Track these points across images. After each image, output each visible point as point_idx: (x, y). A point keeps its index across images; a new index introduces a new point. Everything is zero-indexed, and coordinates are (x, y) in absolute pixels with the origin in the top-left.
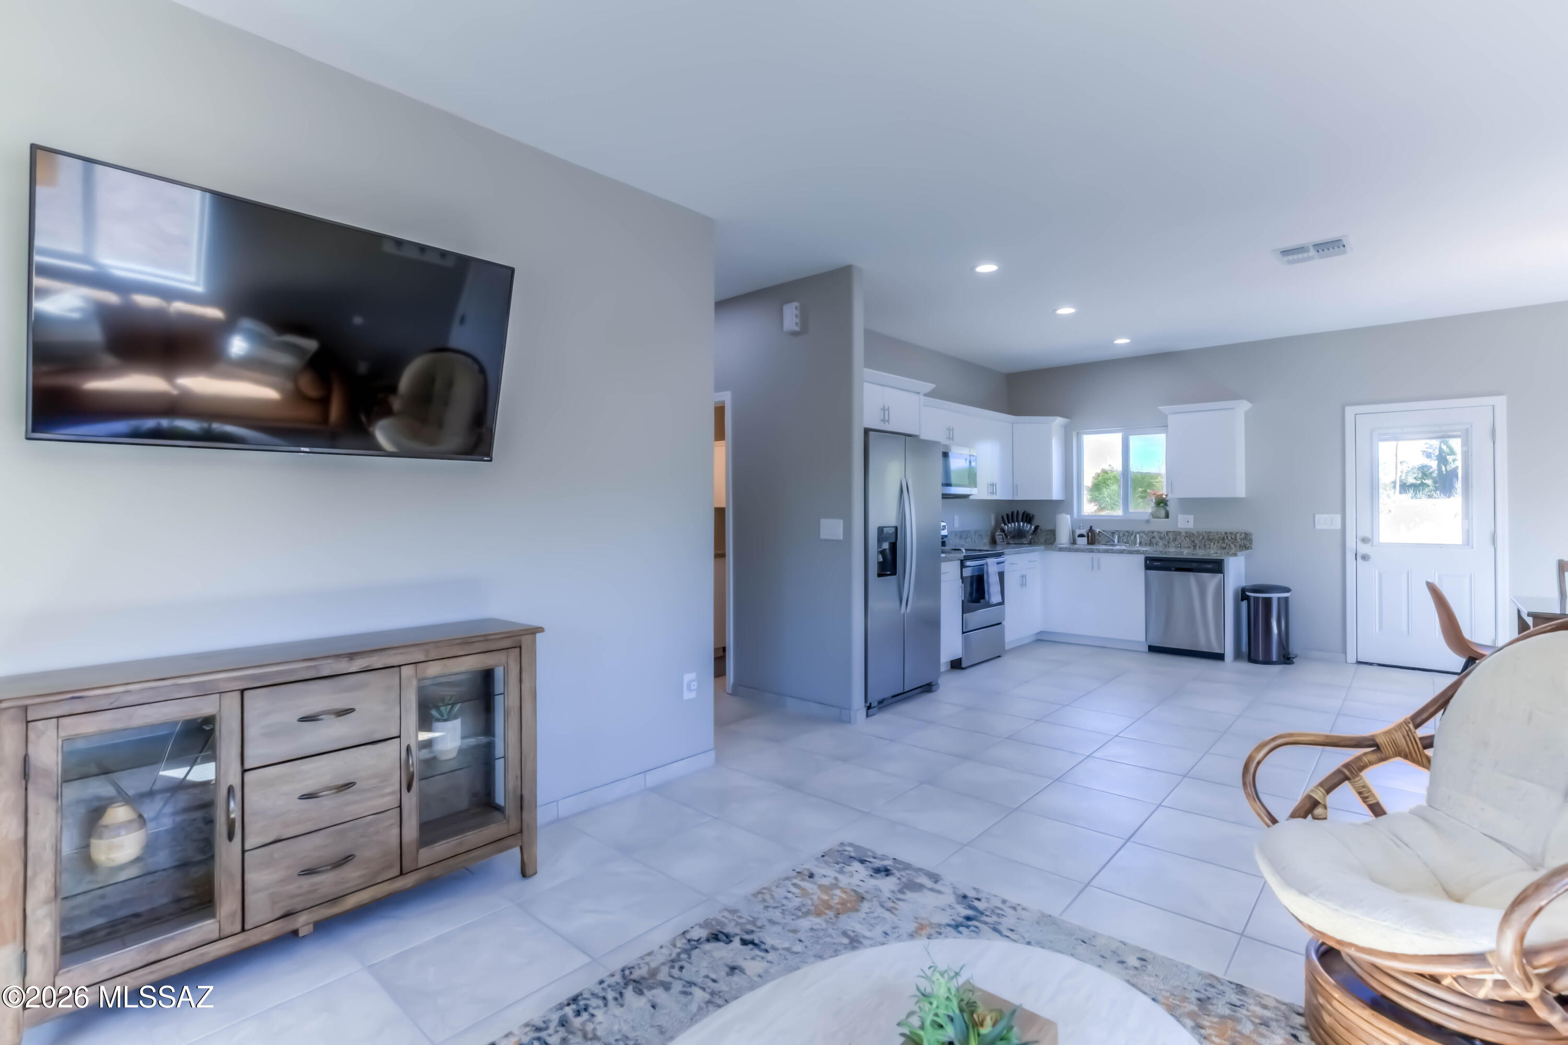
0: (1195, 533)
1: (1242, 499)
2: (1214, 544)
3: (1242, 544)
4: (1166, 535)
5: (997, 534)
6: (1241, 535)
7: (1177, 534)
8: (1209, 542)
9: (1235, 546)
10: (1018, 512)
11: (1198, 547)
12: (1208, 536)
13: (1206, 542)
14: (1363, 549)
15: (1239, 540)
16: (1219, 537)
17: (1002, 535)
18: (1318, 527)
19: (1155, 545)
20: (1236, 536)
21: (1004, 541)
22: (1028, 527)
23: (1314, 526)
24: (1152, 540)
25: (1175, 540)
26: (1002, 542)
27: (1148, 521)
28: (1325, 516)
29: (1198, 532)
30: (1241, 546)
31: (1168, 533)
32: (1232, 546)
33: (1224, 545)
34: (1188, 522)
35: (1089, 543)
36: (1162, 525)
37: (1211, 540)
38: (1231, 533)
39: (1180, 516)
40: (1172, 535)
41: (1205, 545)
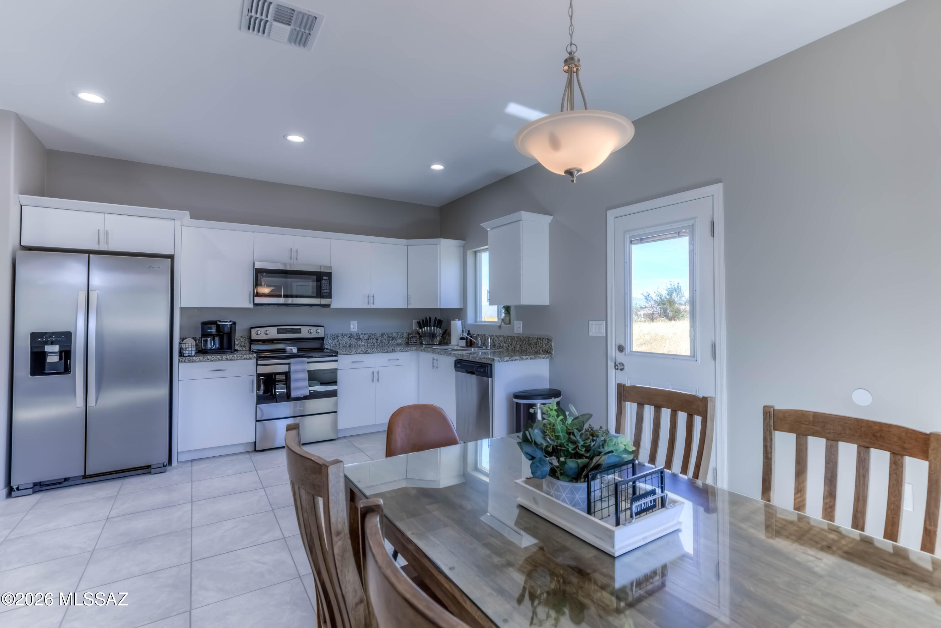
0: (521, 337)
1: (548, 305)
2: (531, 348)
3: (546, 349)
4: (507, 339)
5: (411, 336)
6: (545, 341)
7: (513, 338)
8: (529, 346)
9: (542, 351)
10: (430, 318)
11: (523, 351)
12: (528, 341)
13: (527, 346)
14: (620, 357)
15: (544, 345)
16: (534, 342)
17: (417, 337)
18: (591, 334)
19: (502, 348)
20: (543, 342)
21: (417, 342)
22: (439, 331)
23: (589, 334)
24: (501, 343)
25: (511, 344)
26: (415, 342)
27: (500, 327)
28: (595, 322)
29: (523, 337)
30: (545, 350)
31: (509, 338)
32: (541, 351)
33: (536, 350)
34: (519, 327)
35: (467, 346)
36: (506, 331)
37: (529, 344)
38: (540, 338)
39: (515, 322)
40: (510, 339)
41: (527, 349)
